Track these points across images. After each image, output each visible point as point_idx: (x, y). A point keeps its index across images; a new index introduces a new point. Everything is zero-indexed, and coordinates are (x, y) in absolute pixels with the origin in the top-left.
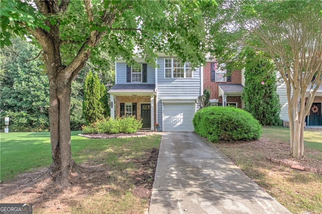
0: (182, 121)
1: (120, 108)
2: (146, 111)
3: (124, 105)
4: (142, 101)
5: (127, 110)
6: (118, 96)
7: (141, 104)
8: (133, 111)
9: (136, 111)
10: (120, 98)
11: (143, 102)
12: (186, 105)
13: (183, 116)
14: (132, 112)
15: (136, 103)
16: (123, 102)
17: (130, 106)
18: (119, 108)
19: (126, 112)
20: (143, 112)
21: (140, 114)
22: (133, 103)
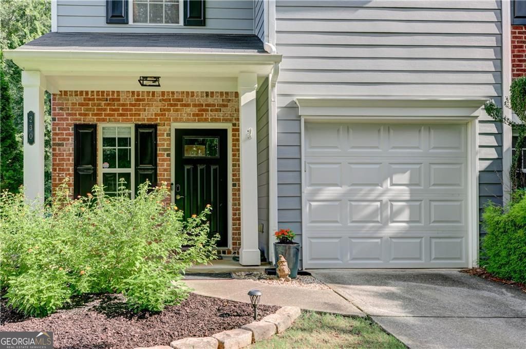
0: (405, 216)
1: (72, 151)
2: (200, 167)
3: (94, 135)
4: (185, 117)
5: (109, 159)
6: (66, 92)
7: (177, 130)
8: (136, 165)
9: (156, 165)
10: (74, 99)
11: (188, 121)
12: (424, 133)
13: (412, 192)
14: (131, 170)
15: (155, 127)
16: (90, 119)
17: (124, 141)
18: (69, 148)
19: (102, 168)
20: (187, 167)
21: (173, 181)
22: (137, 127)
